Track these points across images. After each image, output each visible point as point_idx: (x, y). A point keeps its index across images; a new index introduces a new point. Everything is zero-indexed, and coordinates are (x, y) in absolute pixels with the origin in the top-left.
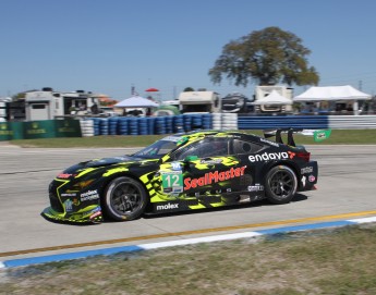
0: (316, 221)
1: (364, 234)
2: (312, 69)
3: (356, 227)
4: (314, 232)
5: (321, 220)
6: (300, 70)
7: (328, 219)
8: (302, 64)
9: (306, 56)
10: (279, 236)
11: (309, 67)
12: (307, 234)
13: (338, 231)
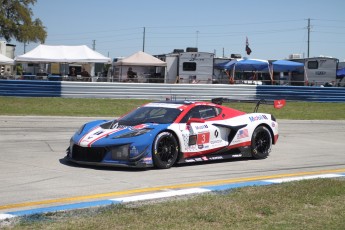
0: (73, 201)
1: (131, 213)
2: (38, 22)
3: (121, 207)
4: (76, 212)
5: (79, 200)
6: (21, 23)
7: (86, 199)
8: (25, 15)
9: (30, 5)
10: (36, 217)
11: (33, 19)
12: (67, 214)
13: (102, 211)
